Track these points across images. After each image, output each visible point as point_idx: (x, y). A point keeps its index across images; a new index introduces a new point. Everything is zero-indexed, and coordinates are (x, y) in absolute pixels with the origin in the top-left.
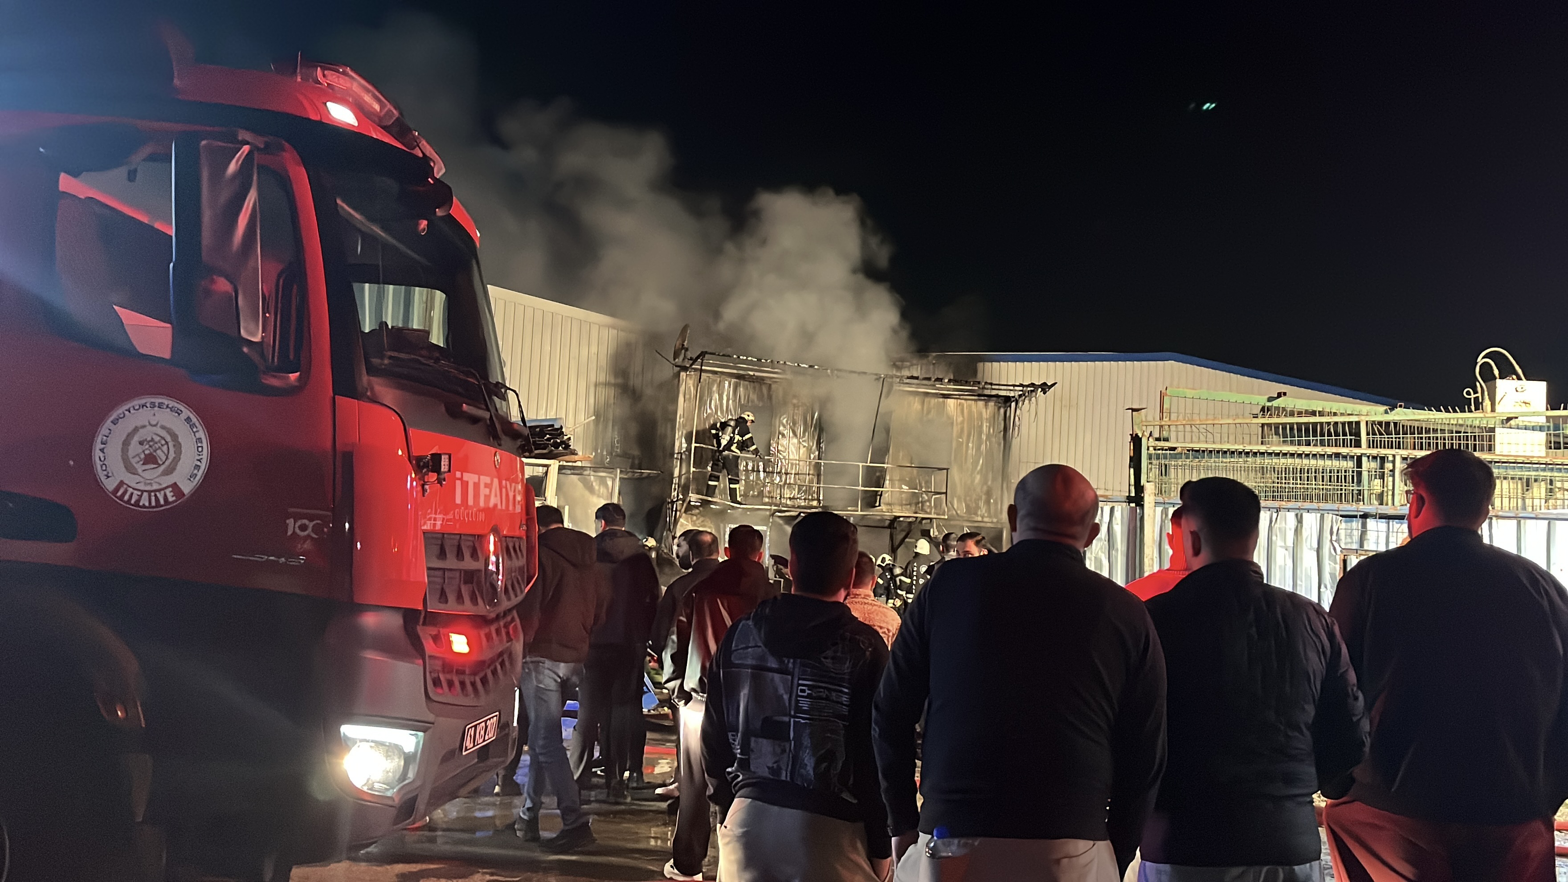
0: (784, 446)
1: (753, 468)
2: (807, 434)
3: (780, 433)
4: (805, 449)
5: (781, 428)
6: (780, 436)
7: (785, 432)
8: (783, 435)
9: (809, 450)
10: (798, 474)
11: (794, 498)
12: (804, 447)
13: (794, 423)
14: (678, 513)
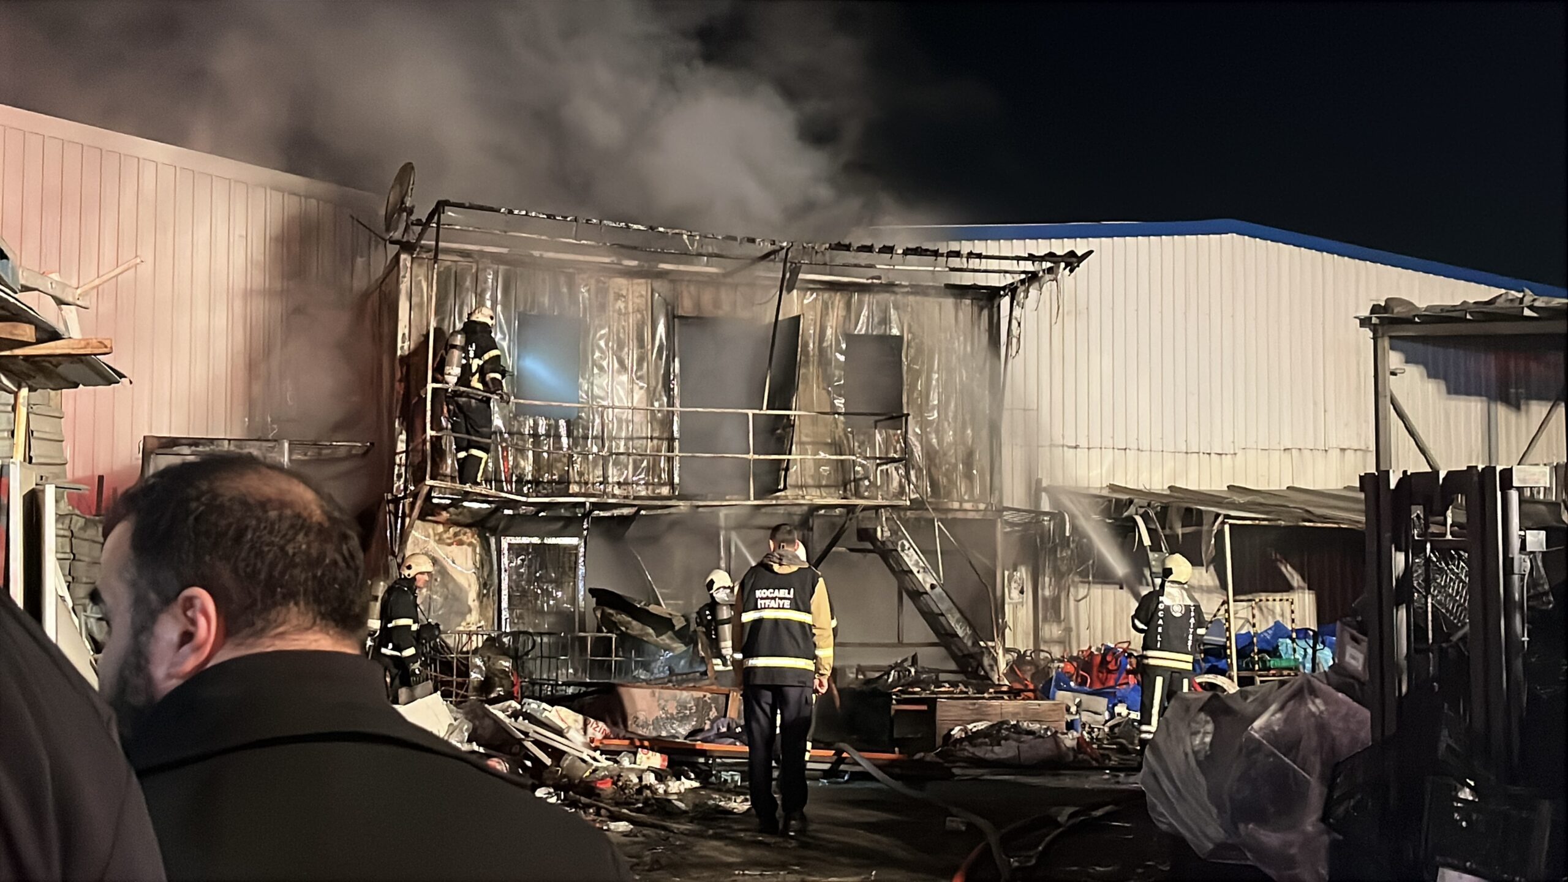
0: (603, 389)
1: (548, 431)
2: (645, 365)
3: (594, 363)
4: (642, 391)
5: (597, 354)
6: (596, 371)
7: (605, 364)
8: (601, 368)
9: (651, 396)
10: (632, 439)
11: (626, 483)
12: (641, 388)
13: (621, 346)
14: (407, 520)
